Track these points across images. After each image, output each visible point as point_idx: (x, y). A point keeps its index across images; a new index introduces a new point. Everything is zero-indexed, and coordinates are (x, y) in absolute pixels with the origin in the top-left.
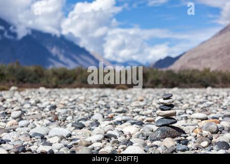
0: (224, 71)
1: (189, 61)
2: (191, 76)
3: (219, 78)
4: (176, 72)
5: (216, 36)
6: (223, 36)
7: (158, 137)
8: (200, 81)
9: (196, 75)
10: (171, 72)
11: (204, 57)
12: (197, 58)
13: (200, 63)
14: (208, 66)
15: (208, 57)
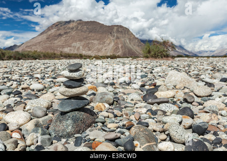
0: (44, 52)
1: (26, 47)
2: (28, 54)
3: (42, 55)
4: (20, 52)
5: (39, 35)
6: (42, 35)
7: (68, 131)
8: (33, 57)
9: (30, 54)
10: (17, 52)
11: (33, 45)
12: (30, 46)
13: (31, 48)
14: (36, 50)
15: (35, 45)
